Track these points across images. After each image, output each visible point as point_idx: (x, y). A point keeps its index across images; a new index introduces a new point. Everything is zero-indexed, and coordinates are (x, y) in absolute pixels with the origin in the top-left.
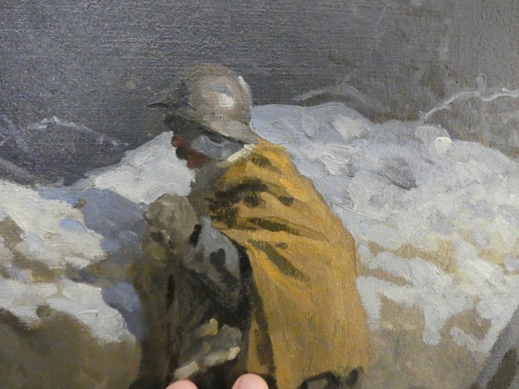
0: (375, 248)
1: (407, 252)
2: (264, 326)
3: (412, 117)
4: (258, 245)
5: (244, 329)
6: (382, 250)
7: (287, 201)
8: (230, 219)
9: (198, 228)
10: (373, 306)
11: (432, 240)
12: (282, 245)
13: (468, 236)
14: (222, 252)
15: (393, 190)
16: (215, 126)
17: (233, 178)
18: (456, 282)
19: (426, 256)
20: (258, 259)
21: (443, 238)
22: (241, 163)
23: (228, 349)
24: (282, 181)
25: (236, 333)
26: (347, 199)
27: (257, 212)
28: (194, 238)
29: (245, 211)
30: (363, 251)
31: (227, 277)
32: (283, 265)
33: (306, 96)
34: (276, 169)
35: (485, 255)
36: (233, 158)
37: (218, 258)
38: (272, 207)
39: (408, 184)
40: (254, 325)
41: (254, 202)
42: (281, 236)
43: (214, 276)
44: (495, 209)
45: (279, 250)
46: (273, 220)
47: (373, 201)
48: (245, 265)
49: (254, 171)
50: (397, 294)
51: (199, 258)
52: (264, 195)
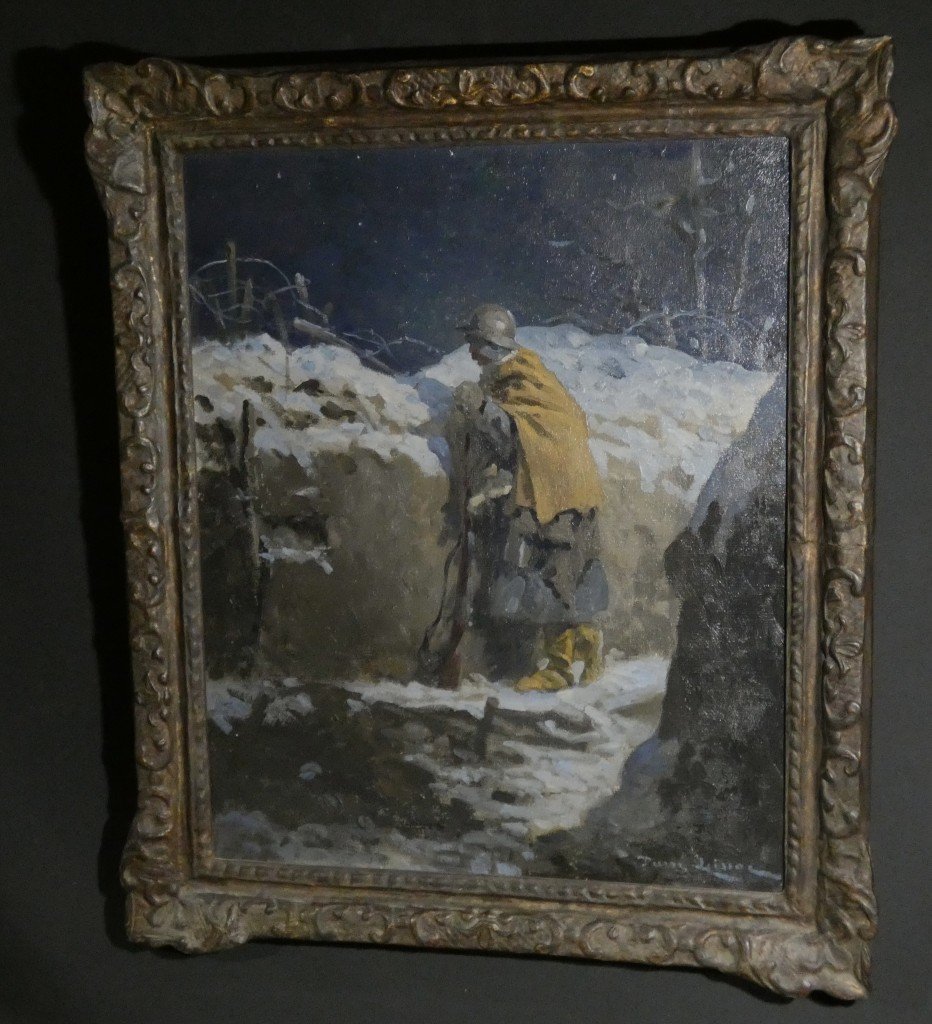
0: (600, 419)
1: (624, 422)
2: (527, 472)
3: (619, 331)
4: (521, 414)
5: (514, 472)
6: (606, 420)
7: (539, 386)
8: (504, 398)
9: (484, 403)
10: (601, 460)
11: (641, 414)
12: (537, 415)
13: (668, 412)
14: (499, 419)
15: (610, 379)
16: (494, 340)
17: (506, 371)
18: (661, 446)
19: (638, 425)
20: (522, 424)
21: (649, 412)
22: (509, 362)
23: (503, 486)
24: (536, 374)
25: (508, 475)
26: (578, 385)
27: (520, 393)
28: (482, 410)
29: (512, 392)
30: (591, 421)
31: (502, 436)
32: (538, 428)
33: (550, 320)
34: (531, 366)
35: (681, 424)
36: (505, 359)
37: (496, 423)
38: (531, 390)
39: (619, 374)
40: (521, 471)
41: (518, 387)
42: (535, 409)
43: (494, 435)
44: (686, 393)
45: (535, 418)
46: (530, 399)
47: (597, 386)
48: (514, 428)
49: (518, 367)
50: (619, 453)
51: (484, 422)
52: (524, 382)
